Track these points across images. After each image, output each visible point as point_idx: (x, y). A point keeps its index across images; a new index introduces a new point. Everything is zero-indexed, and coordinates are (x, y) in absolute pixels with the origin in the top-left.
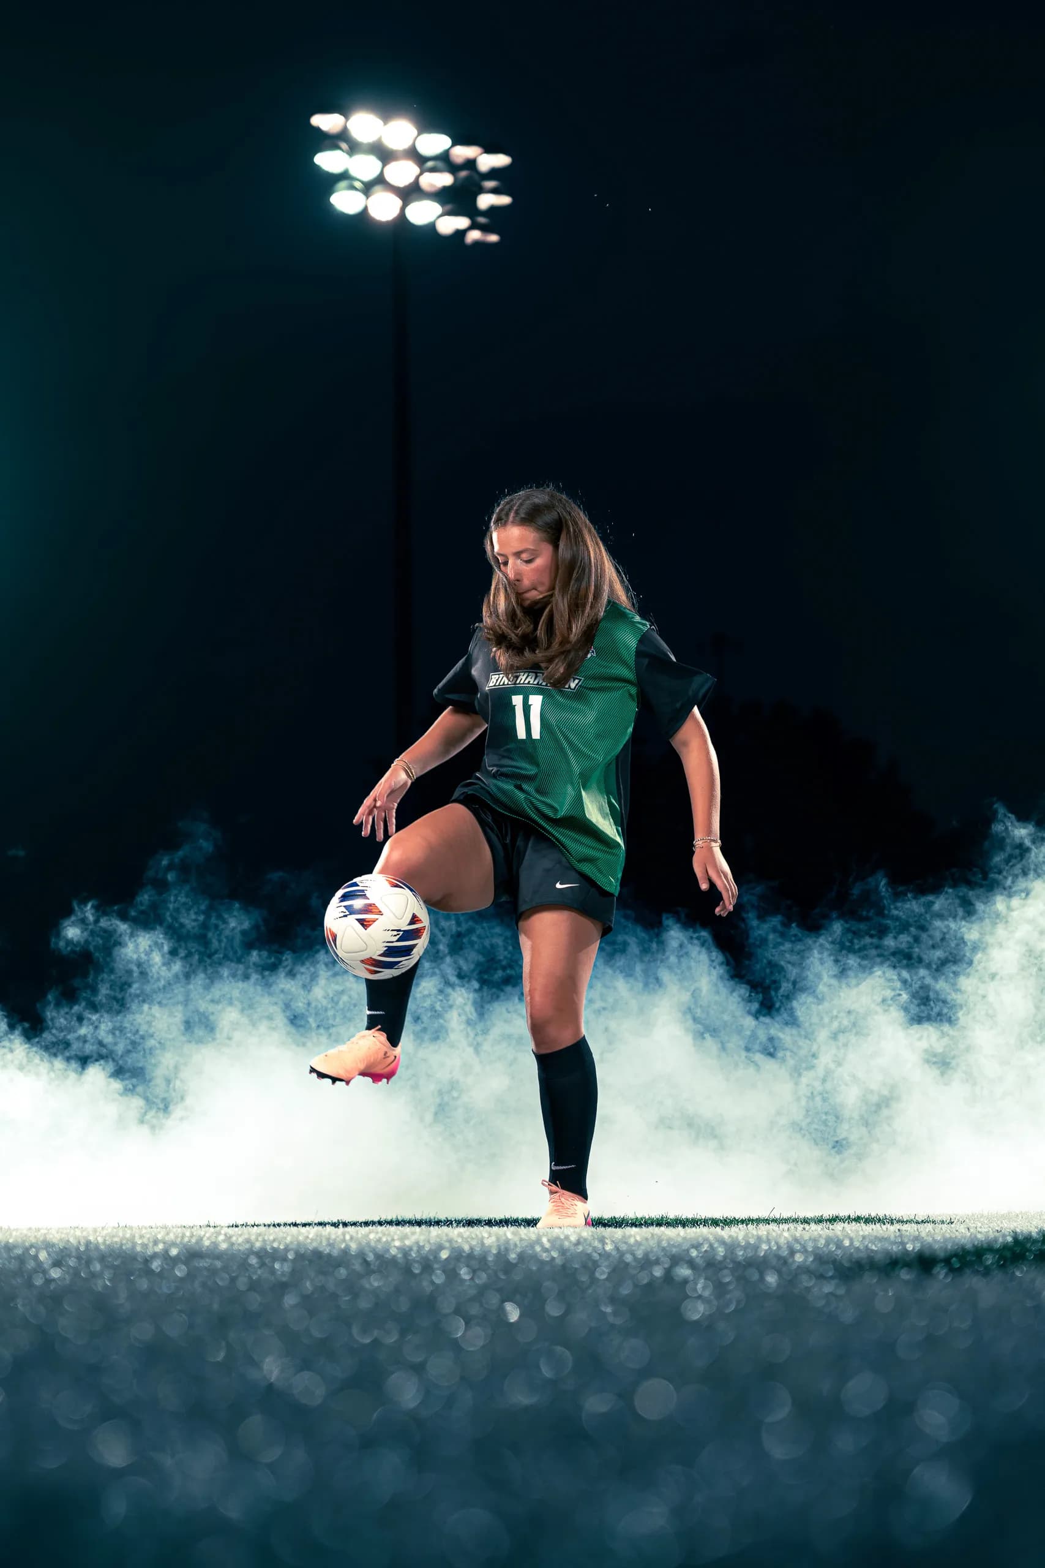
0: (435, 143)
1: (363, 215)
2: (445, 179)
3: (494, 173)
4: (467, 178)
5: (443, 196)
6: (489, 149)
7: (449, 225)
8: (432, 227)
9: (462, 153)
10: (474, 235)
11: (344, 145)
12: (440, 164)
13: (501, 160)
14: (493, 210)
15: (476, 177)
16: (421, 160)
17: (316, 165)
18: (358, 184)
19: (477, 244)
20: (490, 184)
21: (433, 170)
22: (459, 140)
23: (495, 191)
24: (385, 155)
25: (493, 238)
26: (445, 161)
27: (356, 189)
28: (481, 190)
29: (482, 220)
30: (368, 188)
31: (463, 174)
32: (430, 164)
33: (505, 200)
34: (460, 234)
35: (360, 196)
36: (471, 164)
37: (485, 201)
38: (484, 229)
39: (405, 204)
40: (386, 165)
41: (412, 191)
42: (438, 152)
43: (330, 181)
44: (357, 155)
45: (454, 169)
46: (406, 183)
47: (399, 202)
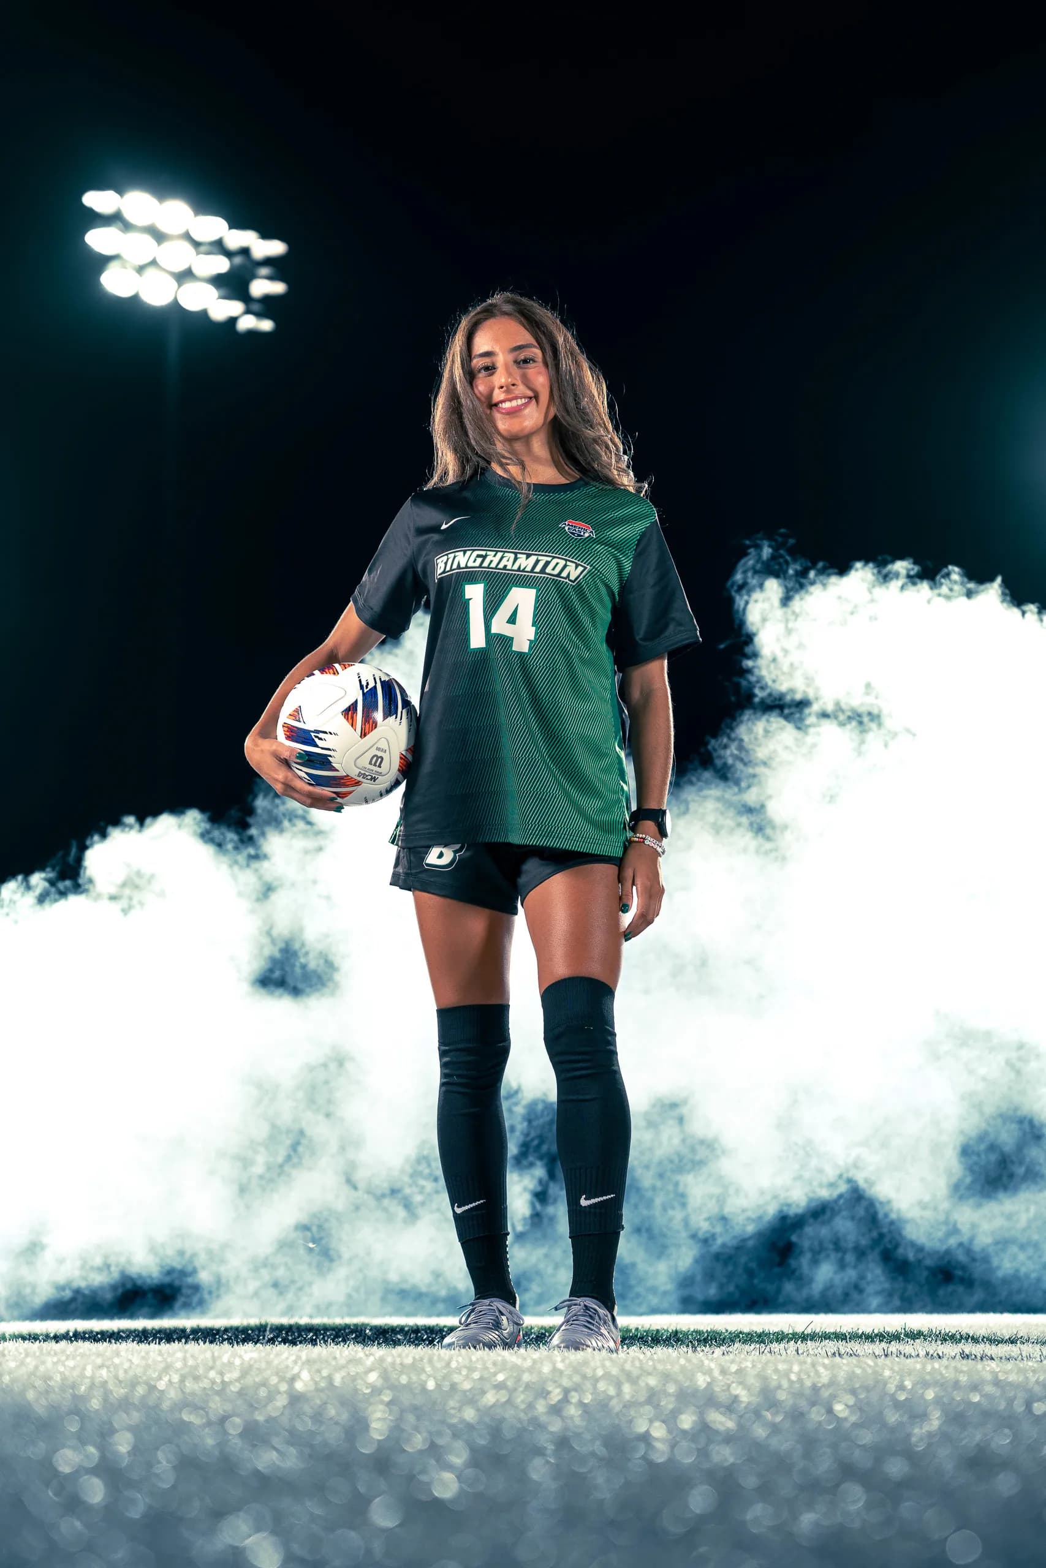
0: (214, 227)
1: (135, 298)
2: (221, 265)
3: (268, 261)
4: (242, 265)
5: (218, 281)
6: (265, 235)
7: (222, 309)
8: (204, 313)
9: (238, 238)
10: (247, 323)
11: (120, 224)
12: (214, 249)
13: (276, 248)
14: (267, 299)
15: (251, 265)
16: (197, 244)
17: (86, 244)
18: (130, 266)
19: (252, 334)
20: (264, 271)
21: (208, 254)
23: (269, 278)
24: (160, 237)
25: (267, 325)
26: (219, 247)
28: (254, 276)
29: (256, 307)
30: (140, 269)
31: (238, 260)
32: (203, 249)
33: (278, 288)
34: (233, 321)
35: (133, 276)
36: (245, 252)
37: (259, 288)
38: (259, 315)
39: (180, 285)
40: (160, 247)
41: (185, 276)
42: (215, 237)
43: (102, 261)
44: (132, 236)
45: (229, 254)
46: (180, 267)
47: (175, 284)
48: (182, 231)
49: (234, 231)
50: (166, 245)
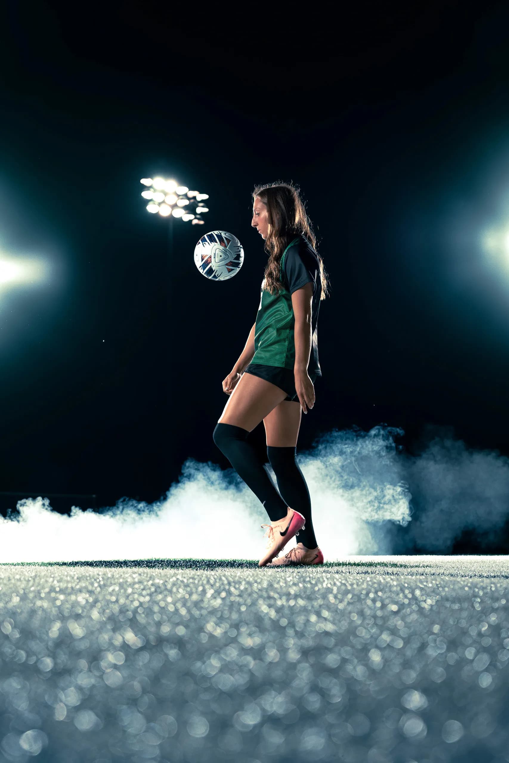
0: (184, 190)
1: (158, 214)
2: (186, 202)
3: (202, 201)
4: (193, 203)
5: (186, 208)
6: (201, 192)
7: (187, 217)
8: (181, 219)
9: (192, 194)
10: (195, 222)
11: (152, 190)
12: (184, 197)
13: (205, 197)
14: (202, 214)
15: (196, 202)
16: (178, 196)
17: (142, 196)
18: (156, 203)
19: (197, 225)
20: (201, 204)
21: (182, 199)
22: (191, 189)
23: (203, 207)
24: (166, 194)
25: (202, 222)
26: (186, 196)
27: (155, 204)
28: (198, 206)
29: (198, 216)
30: (160, 204)
31: (192, 201)
32: (181, 197)
33: (206, 210)
34: (191, 221)
35: (157, 206)
36: (194, 198)
37: (199, 210)
38: (199, 219)
39: (173, 210)
40: (166, 197)
41: (175, 206)
42: (184, 193)
43: (147, 202)
44: (156, 193)
45: (189, 199)
46: (173, 203)
47: (170, 209)
48: (174, 191)
49: (191, 191)
50: (167, 197)
